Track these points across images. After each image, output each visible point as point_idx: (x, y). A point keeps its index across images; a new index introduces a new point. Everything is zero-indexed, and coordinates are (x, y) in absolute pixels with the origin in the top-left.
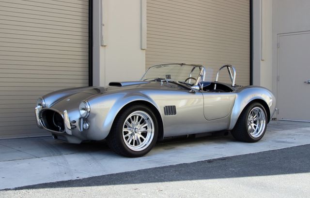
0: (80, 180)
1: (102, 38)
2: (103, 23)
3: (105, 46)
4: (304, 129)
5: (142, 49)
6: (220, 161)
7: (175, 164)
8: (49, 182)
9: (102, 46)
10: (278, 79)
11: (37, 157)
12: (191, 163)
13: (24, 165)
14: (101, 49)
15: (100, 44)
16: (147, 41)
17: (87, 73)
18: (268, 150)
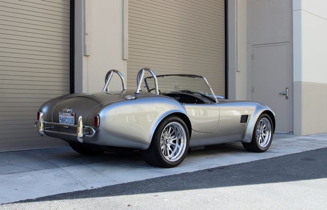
0: (95, 189)
1: (85, 47)
2: (86, 32)
3: (88, 56)
4: (282, 139)
5: (124, 60)
6: (219, 170)
7: (178, 173)
8: (67, 192)
9: (85, 56)
10: (253, 91)
11: (34, 170)
12: (193, 172)
13: (27, 177)
14: (84, 59)
15: (83, 54)
16: (129, 51)
17: (69, 84)
18: (258, 159)
